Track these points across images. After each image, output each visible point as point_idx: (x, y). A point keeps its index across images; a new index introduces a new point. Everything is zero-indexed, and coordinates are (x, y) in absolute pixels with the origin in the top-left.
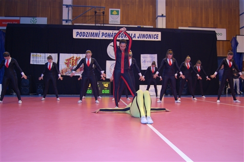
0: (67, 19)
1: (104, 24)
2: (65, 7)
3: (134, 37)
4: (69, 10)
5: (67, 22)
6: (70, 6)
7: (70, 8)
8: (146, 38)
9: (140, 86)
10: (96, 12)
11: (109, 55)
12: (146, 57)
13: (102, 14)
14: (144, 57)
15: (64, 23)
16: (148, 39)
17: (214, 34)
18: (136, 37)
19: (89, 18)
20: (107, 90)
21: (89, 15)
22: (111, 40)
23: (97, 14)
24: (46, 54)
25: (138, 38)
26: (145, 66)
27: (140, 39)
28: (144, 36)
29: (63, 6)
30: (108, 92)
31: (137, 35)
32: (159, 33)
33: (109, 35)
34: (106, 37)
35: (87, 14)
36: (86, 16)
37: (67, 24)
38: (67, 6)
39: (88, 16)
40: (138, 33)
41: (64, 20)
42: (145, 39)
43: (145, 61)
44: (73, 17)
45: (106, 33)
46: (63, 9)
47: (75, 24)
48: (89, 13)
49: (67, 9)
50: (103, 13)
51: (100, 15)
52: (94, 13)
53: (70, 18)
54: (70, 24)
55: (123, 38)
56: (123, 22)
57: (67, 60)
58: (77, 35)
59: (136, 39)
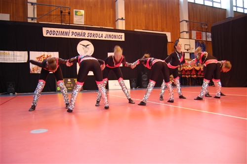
0: (33, 17)
2: (30, 4)
3: (102, 37)
4: (34, 8)
5: (32, 20)
6: (35, 4)
7: (36, 6)
10: (61, 12)
11: (79, 53)
15: (29, 21)
17: (165, 37)
18: (104, 37)
22: (80, 39)
23: (63, 13)
24: (15, 52)
27: (106, 39)
28: (110, 36)
29: (28, 4)
31: (104, 36)
32: (123, 34)
33: (79, 34)
34: (75, 36)
35: (52, 13)
36: (51, 15)
37: (33, 22)
38: (32, 4)
39: (53, 15)
40: (104, 33)
41: (29, 18)
42: (111, 39)
44: (37, 15)
45: (76, 32)
46: (28, 6)
48: (54, 13)
49: (33, 6)
50: (69, 13)
51: (65, 15)
52: (60, 13)
53: (36, 16)
54: (36, 22)
55: (92, 38)
56: (87, 23)
57: (38, 58)
58: (47, 33)
59: (104, 39)
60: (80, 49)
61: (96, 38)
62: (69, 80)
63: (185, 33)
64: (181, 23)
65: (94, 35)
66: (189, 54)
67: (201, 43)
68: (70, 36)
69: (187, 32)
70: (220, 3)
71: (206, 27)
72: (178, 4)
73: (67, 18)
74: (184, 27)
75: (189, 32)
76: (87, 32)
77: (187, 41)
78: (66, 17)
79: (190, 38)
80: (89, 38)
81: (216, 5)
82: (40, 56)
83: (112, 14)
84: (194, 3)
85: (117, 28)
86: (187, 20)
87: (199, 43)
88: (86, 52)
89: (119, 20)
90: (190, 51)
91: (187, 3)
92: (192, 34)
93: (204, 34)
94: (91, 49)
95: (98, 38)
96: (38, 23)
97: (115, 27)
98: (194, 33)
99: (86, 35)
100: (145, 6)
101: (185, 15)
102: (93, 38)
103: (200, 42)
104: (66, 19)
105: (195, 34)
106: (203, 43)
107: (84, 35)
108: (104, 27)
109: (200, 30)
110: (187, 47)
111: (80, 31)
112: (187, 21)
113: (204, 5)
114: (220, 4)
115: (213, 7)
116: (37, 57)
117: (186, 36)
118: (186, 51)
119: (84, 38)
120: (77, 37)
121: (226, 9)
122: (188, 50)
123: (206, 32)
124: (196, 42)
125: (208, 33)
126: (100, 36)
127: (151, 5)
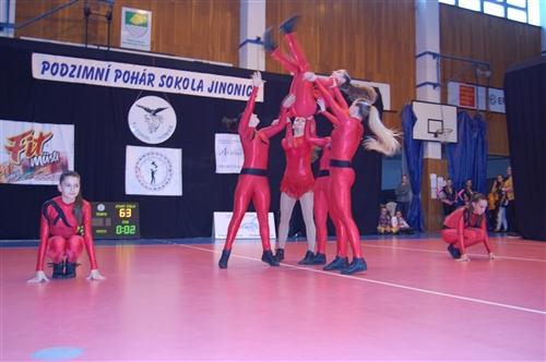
0: (3, 20)
1: (109, 47)
3: (200, 87)
5: (1, 29)
8: (230, 93)
9: (216, 214)
10: (87, 13)
11: (133, 130)
12: (228, 142)
13: (106, 20)
14: (223, 142)
16: (232, 97)
18: (205, 89)
19: (66, 24)
20: (129, 224)
21: (66, 17)
22: (139, 90)
23: (91, 16)
25: (210, 91)
26: (224, 164)
27: (213, 95)
28: (223, 87)
30: (131, 230)
31: (207, 85)
33: (134, 78)
34: (126, 82)
35: (60, 14)
36: (56, 20)
37: (3, 35)
39: (63, 21)
40: (208, 79)
42: (226, 96)
43: (225, 152)
44: (17, 17)
45: (126, 72)
47: (22, 38)
48: (65, 14)
50: (110, 18)
51: (96, 22)
52: (82, 16)
53: (12, 20)
54: (11, 36)
55: (172, 90)
56: (158, 47)
57: (12, 140)
58: (44, 69)
59: (205, 93)
60: (137, 119)
61: (183, 91)
62: (101, 207)
63: (430, 87)
64: (418, 59)
65: (177, 83)
66: (438, 146)
67: (472, 117)
68: (111, 83)
69: (435, 85)
70: (526, 9)
71: (488, 73)
72: (413, 8)
73: (103, 30)
74: (428, 70)
75: (442, 85)
76: (158, 72)
77: (436, 111)
78: (100, 26)
79: (444, 102)
80: (164, 89)
81: (514, 15)
82: (18, 133)
83: (229, 25)
84: (456, 7)
85: (241, 66)
86: (437, 51)
87: (467, 115)
88: (154, 129)
89: (249, 44)
90: (441, 138)
91: (437, 7)
92: (449, 91)
93: (481, 91)
94: (169, 121)
95: (189, 92)
96: (16, 40)
97: (238, 62)
98: (454, 88)
99: (157, 81)
100: (322, 8)
101: (430, 39)
102: (176, 91)
103: (469, 112)
104: (100, 33)
105: (457, 92)
106: (477, 118)
107: (150, 81)
108: (205, 61)
109: (470, 82)
110: (435, 127)
111: (139, 69)
112: (435, 55)
113: (481, 13)
114: (523, 13)
115: (505, 19)
116: (11, 136)
117: (433, 94)
118: (431, 137)
119: (149, 88)
120: (128, 85)
121: (540, 28)
122: (436, 135)
123: (487, 87)
124: (459, 114)
125: (491, 91)
126: (195, 87)
127: (338, 7)
